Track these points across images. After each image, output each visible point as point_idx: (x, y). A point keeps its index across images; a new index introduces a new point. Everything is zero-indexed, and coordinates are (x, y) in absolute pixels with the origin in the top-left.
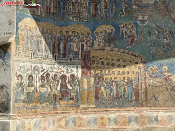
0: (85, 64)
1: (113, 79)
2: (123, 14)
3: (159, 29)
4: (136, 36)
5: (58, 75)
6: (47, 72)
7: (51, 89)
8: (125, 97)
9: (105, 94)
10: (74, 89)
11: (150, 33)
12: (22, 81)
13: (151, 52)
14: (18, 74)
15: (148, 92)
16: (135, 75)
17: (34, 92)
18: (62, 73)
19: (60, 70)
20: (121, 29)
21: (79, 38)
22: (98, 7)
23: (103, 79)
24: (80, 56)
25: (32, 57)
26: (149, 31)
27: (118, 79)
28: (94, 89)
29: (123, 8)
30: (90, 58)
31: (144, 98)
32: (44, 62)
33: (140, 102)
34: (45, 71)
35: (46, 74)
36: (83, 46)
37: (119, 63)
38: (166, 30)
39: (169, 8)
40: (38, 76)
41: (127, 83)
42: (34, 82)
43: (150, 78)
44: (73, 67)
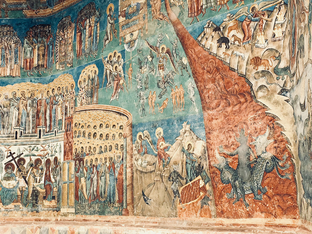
1: (94, 163)
2: (108, 39)
4: (123, 75)
5: (43, 160)
6: (18, 156)
7: (27, 182)
8: (106, 196)
9: (84, 190)
10: (56, 181)
11: (140, 64)
15: (134, 184)
18: (47, 156)
20: (105, 67)
21: (63, 96)
22: (83, 37)
23: (83, 163)
24: (63, 127)
26: (139, 59)
27: (99, 162)
28: (75, 182)
29: (109, 26)
30: (72, 127)
31: (129, 197)
32: (15, 143)
33: (124, 205)
35: (16, 160)
36: (66, 108)
37: (101, 131)
38: (163, 49)
41: (109, 168)
44: (57, 145)
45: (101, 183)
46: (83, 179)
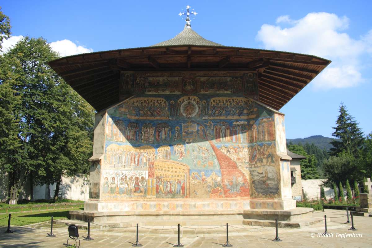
0: (151, 170)
1: (168, 180)
2: (176, 138)
3: (199, 148)
4: (184, 152)
5: (133, 177)
6: (125, 175)
7: (128, 186)
8: (176, 192)
9: (162, 190)
10: (143, 186)
11: (193, 151)
12: (108, 181)
13: (194, 163)
14: (105, 177)
15: (191, 188)
16: (183, 178)
17: (116, 187)
18: (136, 176)
19: (135, 174)
21: (147, 154)
22: (160, 134)
23: (162, 180)
24: (148, 165)
25: (115, 167)
26: (193, 149)
27: (171, 180)
29: (177, 134)
30: (154, 166)
31: (188, 193)
32: (124, 170)
33: (185, 195)
34: (124, 175)
35: (124, 176)
36: (149, 159)
37: (172, 170)
38: (204, 148)
39: (206, 134)
40: (118, 178)
41: (177, 183)
42: (115, 182)
43: (192, 180)
44: (143, 172)
45: (173, 188)
46: (161, 186)
